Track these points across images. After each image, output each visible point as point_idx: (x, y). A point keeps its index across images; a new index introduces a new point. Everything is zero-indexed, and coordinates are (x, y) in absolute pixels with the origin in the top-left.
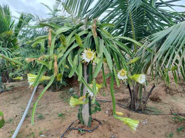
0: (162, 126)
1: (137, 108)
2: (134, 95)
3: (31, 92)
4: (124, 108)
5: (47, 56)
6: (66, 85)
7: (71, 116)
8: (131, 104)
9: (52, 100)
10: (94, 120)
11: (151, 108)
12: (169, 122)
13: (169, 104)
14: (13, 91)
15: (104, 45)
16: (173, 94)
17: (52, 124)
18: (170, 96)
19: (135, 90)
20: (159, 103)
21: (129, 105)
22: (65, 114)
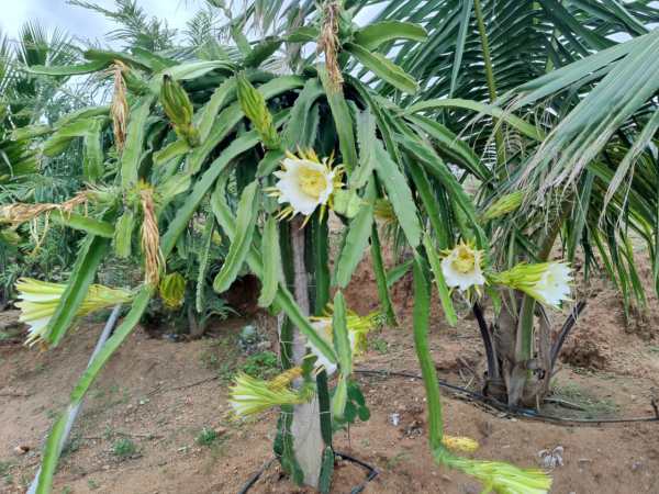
0: (626, 473)
1: (513, 398)
2: (499, 346)
3: (87, 348)
4: (462, 399)
5: (106, 193)
6: (224, 316)
7: (249, 442)
8: (487, 382)
9: (173, 376)
10: (345, 458)
11: (567, 393)
12: (652, 454)
13: (640, 376)
14: (18, 346)
15: (379, 135)
16: (652, 337)
17: (173, 478)
18: (640, 341)
19: (502, 326)
20: (599, 375)
21: (482, 388)
22: (224, 432)
